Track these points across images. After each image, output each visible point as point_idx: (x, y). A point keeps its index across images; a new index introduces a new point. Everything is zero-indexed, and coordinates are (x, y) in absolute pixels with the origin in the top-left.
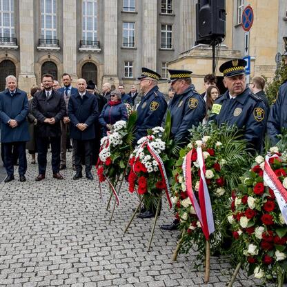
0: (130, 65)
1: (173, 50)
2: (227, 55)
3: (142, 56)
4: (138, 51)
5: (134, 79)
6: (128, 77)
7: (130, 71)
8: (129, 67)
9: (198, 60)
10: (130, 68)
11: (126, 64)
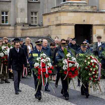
0: (6, 14)
1: (39, 3)
2: (88, 9)
3: (16, 7)
4: (12, 3)
5: (10, 25)
6: (5, 24)
7: (6, 19)
8: (5, 15)
9: (68, 13)
10: (6, 17)
11: (3, 13)
